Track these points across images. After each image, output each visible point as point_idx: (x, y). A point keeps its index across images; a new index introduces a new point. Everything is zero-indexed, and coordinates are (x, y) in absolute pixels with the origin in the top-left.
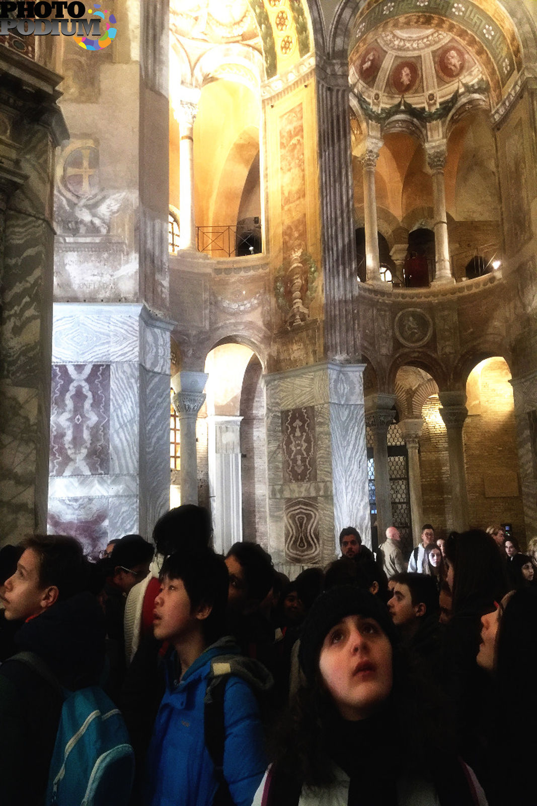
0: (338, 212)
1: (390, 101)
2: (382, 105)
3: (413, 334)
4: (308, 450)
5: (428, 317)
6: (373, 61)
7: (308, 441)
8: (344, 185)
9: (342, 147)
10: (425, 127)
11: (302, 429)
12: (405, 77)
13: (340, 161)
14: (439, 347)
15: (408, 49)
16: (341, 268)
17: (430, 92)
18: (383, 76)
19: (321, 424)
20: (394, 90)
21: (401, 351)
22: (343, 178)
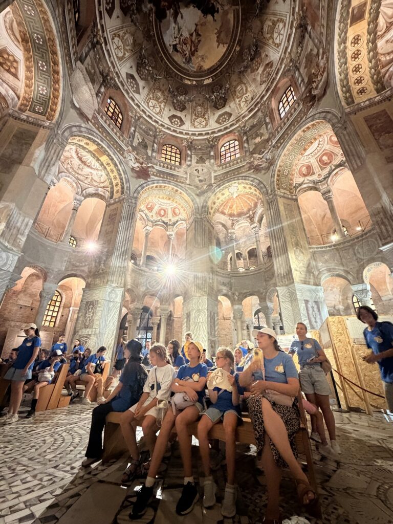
1: (157, 218)
2: (154, 219)
4: (92, 316)
7: (93, 313)
9: (130, 222)
10: (168, 228)
11: (92, 308)
12: (162, 213)
13: (128, 226)
15: (163, 205)
17: (170, 218)
19: (100, 307)
20: (158, 215)
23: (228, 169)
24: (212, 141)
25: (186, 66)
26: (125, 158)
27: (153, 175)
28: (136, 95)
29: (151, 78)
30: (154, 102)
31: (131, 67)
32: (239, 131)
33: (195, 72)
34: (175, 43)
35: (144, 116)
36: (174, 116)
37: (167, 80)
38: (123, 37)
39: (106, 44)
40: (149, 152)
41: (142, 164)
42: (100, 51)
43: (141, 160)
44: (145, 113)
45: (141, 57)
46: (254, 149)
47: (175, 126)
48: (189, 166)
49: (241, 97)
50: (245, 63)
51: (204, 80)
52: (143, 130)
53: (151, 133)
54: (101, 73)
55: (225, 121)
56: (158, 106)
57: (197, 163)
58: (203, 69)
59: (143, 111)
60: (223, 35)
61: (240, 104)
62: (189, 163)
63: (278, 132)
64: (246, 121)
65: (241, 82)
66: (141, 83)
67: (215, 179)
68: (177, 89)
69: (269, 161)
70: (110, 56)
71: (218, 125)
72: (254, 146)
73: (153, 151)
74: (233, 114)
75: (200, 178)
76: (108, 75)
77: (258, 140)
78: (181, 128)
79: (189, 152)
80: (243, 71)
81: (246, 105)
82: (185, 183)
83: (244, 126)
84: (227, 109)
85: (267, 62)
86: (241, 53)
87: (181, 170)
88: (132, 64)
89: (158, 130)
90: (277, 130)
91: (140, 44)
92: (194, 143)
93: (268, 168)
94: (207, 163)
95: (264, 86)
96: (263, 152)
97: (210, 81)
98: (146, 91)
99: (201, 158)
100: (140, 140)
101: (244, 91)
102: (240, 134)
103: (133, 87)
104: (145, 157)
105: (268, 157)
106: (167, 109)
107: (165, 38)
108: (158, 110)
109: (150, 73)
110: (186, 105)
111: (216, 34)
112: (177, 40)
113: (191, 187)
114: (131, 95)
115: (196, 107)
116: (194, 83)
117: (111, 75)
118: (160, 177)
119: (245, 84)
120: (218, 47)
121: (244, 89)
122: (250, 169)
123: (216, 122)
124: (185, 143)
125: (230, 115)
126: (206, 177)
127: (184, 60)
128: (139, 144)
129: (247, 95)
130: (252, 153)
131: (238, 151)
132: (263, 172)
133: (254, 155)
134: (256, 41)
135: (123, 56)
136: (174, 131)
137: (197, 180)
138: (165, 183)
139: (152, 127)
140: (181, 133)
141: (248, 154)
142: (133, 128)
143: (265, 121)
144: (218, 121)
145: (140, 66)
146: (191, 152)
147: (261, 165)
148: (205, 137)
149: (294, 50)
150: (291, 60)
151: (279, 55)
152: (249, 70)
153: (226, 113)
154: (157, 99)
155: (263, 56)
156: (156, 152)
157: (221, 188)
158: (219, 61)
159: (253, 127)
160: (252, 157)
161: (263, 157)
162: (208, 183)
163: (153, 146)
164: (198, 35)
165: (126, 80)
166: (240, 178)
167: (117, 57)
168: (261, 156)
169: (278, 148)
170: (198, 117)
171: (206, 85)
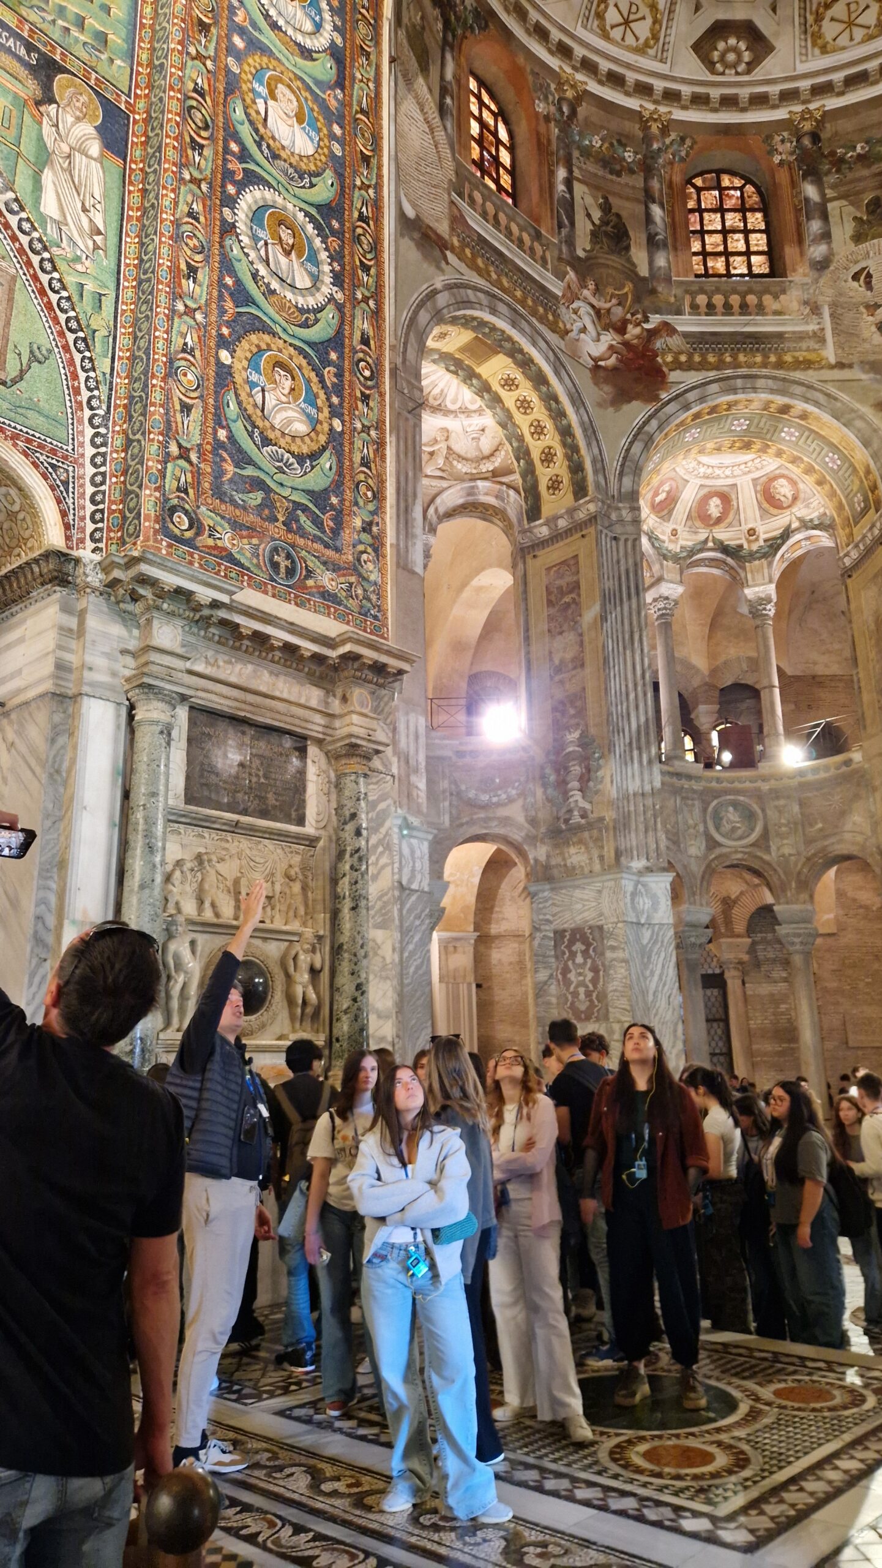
0: (631, 686)
1: (694, 537)
2: (682, 542)
3: (734, 829)
4: (595, 981)
5: (756, 807)
6: (668, 492)
7: (595, 970)
8: (638, 652)
9: (634, 606)
10: (744, 569)
11: (585, 953)
12: (714, 507)
13: (631, 624)
14: (773, 848)
15: (718, 477)
16: (636, 753)
17: (750, 526)
18: (681, 510)
19: (613, 948)
20: (698, 523)
21: (718, 851)
22: (636, 644)
26: (564, 333)
27: (677, 365)
28: (553, 9)
35: (591, 85)
36: (718, 30)
40: (641, 259)
41: (621, 329)
43: (618, 312)
44: (593, 70)
47: (729, 75)
48: (824, 265)
52: (598, 158)
53: (629, 156)
56: (644, 10)
57: (858, 237)
59: (584, 64)
62: (819, 250)
73: (653, 244)
78: (759, 72)
79: (810, 191)
82: (819, 364)
87: (792, 299)
89: (655, 128)
92: (827, 133)
104: (628, 288)
106: (684, 8)
108: (644, 29)
113: (847, 374)
114: (534, 17)
124: (784, 150)
128: (594, 234)
136: (729, 102)
137: (868, 327)
139: (628, 127)
140: (760, 101)
142: (561, 173)
146: (822, 186)
156: (665, 245)
163: (649, 218)
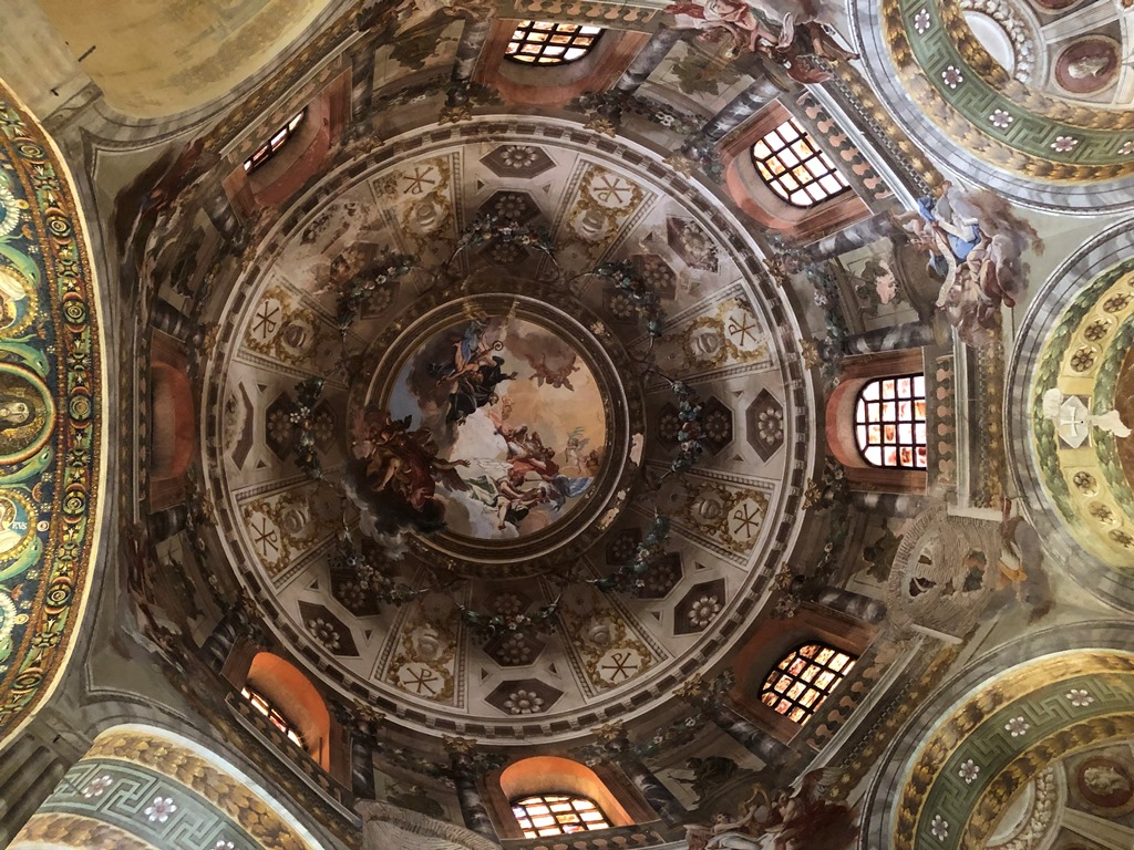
15: (1038, 841)
23: (963, 429)
24: (826, 489)
25: (570, 504)
27: (847, 789)
28: (559, 708)
29: (543, 630)
30: (607, 659)
31: (484, 674)
32: (830, 373)
33: (595, 483)
34: (503, 511)
35: (627, 717)
36: (682, 610)
37: (574, 581)
38: (410, 651)
39: (392, 708)
40: (752, 762)
42: (395, 736)
43: (762, 811)
44: (620, 709)
45: (481, 628)
46: (915, 305)
47: (715, 619)
48: (882, 612)
49: (725, 345)
50: (641, 311)
51: (628, 458)
52: (667, 745)
53: (690, 723)
54: (438, 772)
55: (777, 421)
56: (624, 652)
57: (882, 575)
58: (600, 453)
59: (610, 713)
60: (552, 365)
61: (746, 355)
62: (870, 609)
63: (882, 188)
64: (807, 337)
65: (684, 338)
66: (538, 671)
67: (988, 503)
68: (613, 560)
69: (984, 227)
70: (421, 719)
71: (779, 457)
72: (905, 305)
73: (752, 745)
74: (764, 385)
75: (959, 581)
76: (454, 757)
77: (885, 286)
78: (729, 598)
79: (829, 599)
80: (659, 323)
81: (754, 331)
82: (954, 655)
83: (821, 346)
84: (741, 407)
85: (665, 239)
86: (613, 321)
87: (885, 652)
88: (478, 667)
89: (695, 692)
90: (870, 195)
91: (455, 612)
92: (801, 568)
93: (1018, 228)
94: (903, 529)
95: (724, 259)
96: (940, 259)
97: (639, 439)
98: (563, 666)
99: (870, 553)
100: (691, 775)
101: (712, 331)
102: (843, 368)
103: (532, 704)
104: (757, 789)
105: (966, 234)
106: (649, 626)
107: (480, 535)
108: (635, 659)
109: (529, 627)
110: (669, 550)
111: (540, 384)
112: (502, 500)
113: (980, 634)
114: (546, 724)
115: (689, 518)
116: (622, 495)
117: (462, 749)
118: (867, 764)
119: (695, 325)
120: (570, 388)
121: (706, 329)
122: (992, 323)
123: (765, 456)
124: (789, 607)
125: (764, 398)
126: (964, 550)
127: (554, 503)
128: (698, 786)
129: (728, 323)
130: (928, 311)
131: (904, 387)
132: (1027, 256)
133: (940, 303)
134: (605, 266)
135: (447, 683)
136: (730, 629)
137: (961, 598)
138: (911, 748)
139: (674, 710)
140: (747, 606)
141: (926, 333)
142: (639, 779)
143: (829, 255)
144: (766, 451)
145: (497, 648)
146: (833, 590)
147: (992, 266)
148: (801, 514)
149: (660, 138)
150: (685, 152)
151: (660, 193)
152: (664, 303)
153: (752, 414)
154: (605, 643)
155: (645, 250)
156: (762, 735)
157: (1039, 473)
158: (603, 397)
159: (834, 312)
160: (944, 313)
161: (959, 261)
162: (997, 540)
163: (737, 736)
164: (518, 436)
165: (501, 715)
166: (1021, 372)
167: (437, 700)
168: (954, 268)
169: (939, 180)
170: (723, 521)
171: (644, 461)
